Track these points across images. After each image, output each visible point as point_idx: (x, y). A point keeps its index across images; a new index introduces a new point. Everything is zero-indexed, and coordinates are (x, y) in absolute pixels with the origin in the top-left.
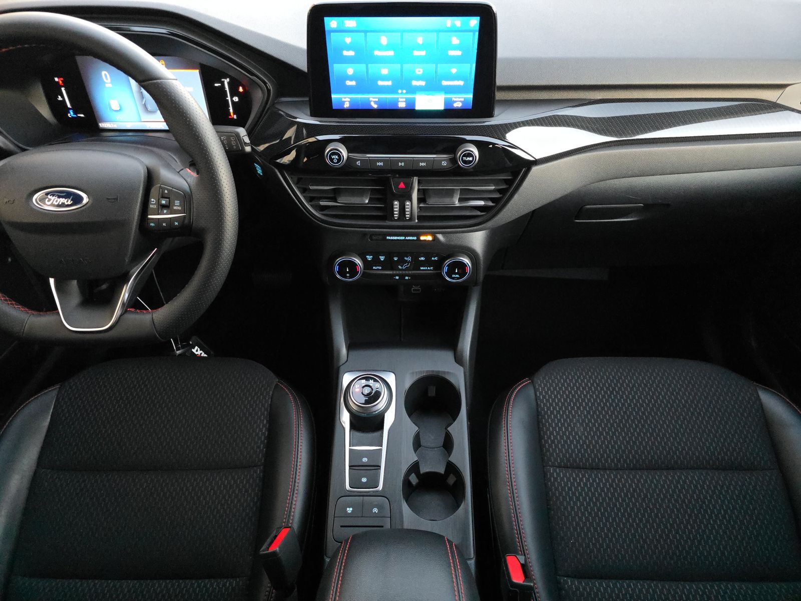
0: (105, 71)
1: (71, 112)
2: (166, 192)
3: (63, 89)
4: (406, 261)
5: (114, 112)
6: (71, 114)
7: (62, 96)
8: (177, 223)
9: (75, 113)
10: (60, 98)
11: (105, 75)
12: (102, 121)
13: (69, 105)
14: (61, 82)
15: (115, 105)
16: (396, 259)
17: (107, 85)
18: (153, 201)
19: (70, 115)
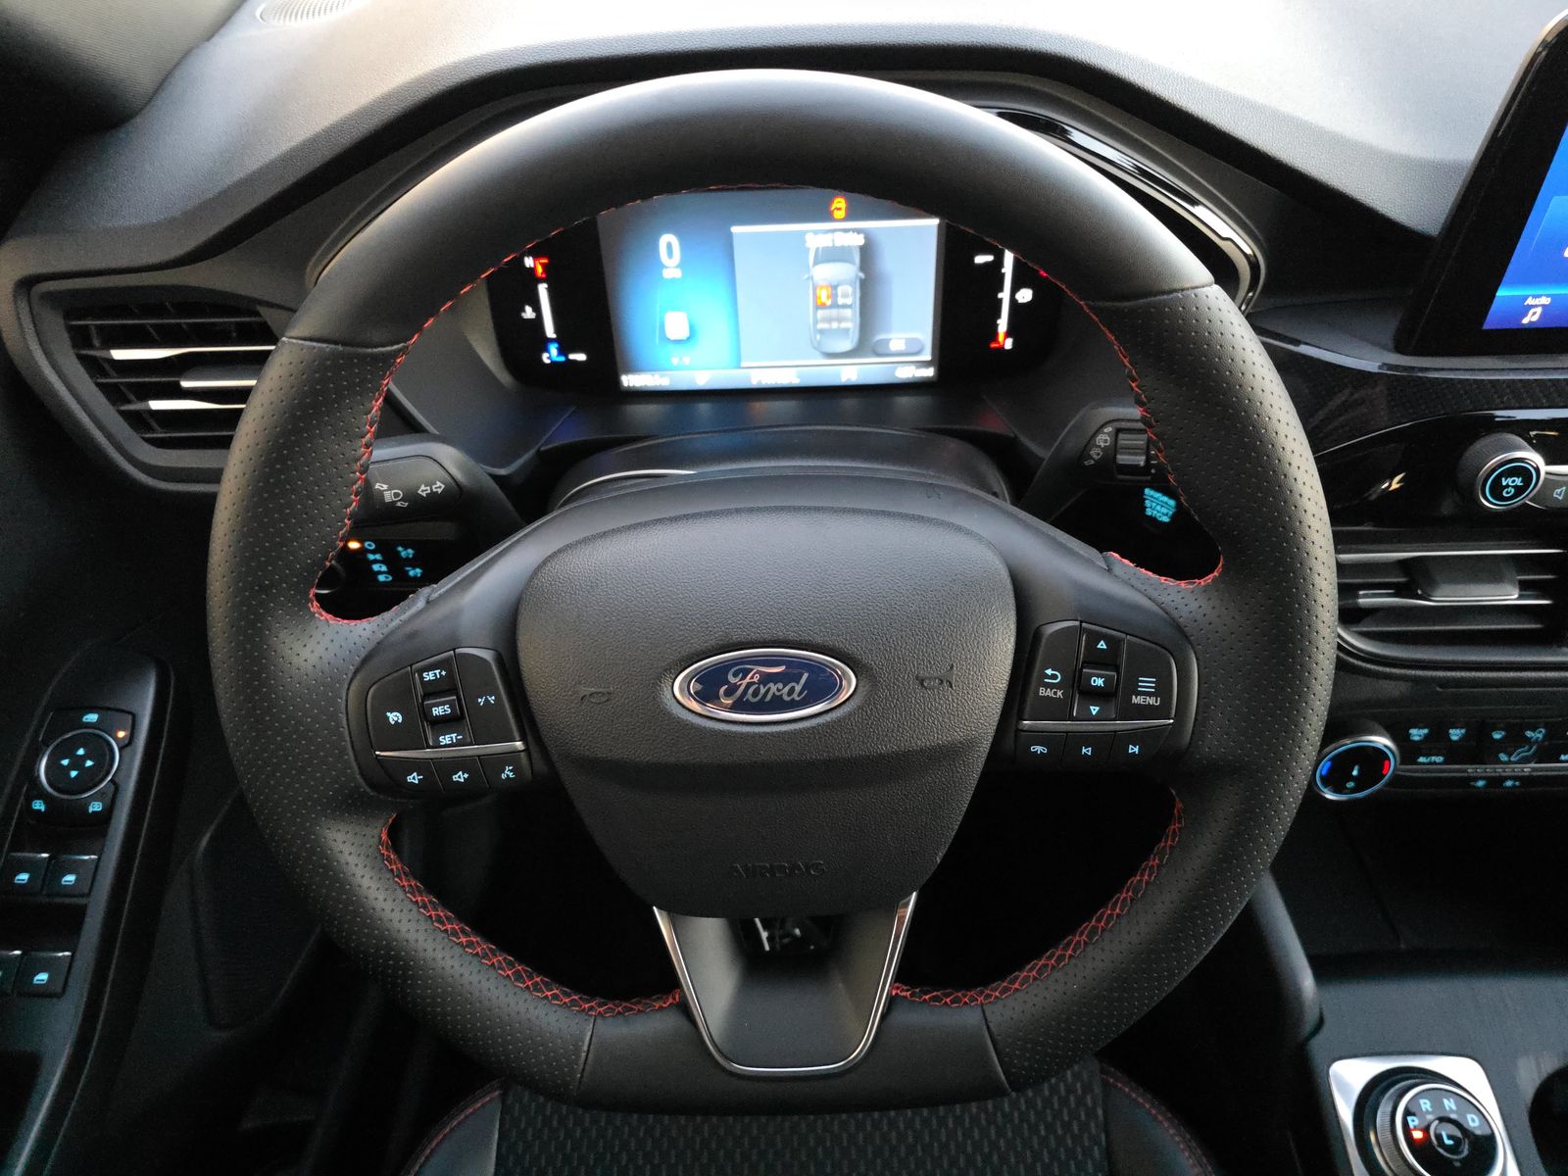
0: (668, 232)
1: (553, 349)
2: (1102, 645)
3: (543, 289)
4: (1528, 740)
5: (671, 346)
6: (551, 355)
7: (537, 309)
8: (1136, 750)
9: (562, 351)
10: (529, 313)
11: (669, 246)
12: (629, 370)
13: (550, 331)
14: (540, 270)
15: (676, 325)
16: (1497, 736)
17: (667, 274)
18: (1054, 677)
19: (549, 358)
